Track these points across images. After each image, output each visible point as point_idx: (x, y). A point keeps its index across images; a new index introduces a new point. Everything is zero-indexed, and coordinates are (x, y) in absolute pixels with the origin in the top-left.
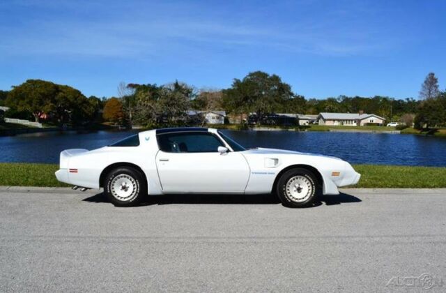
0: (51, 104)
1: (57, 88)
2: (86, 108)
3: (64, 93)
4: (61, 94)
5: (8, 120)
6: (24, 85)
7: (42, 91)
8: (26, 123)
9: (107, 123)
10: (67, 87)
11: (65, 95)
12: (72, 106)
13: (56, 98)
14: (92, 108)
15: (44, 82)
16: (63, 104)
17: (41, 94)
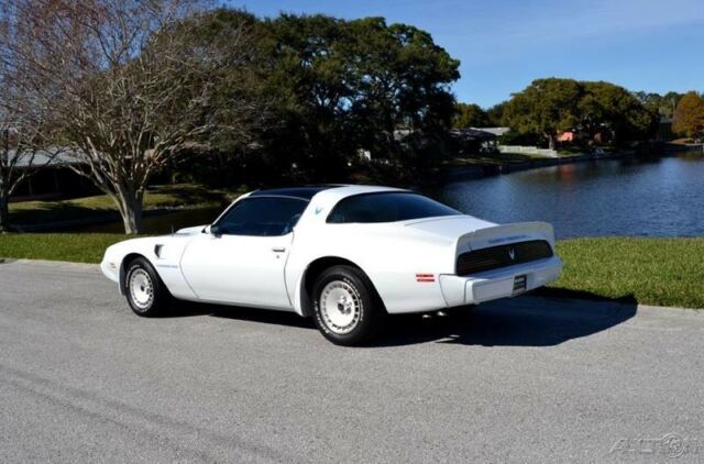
0: (570, 117)
1: (581, 89)
2: (635, 117)
3: (593, 95)
4: (588, 98)
5: (505, 149)
6: (529, 89)
7: (555, 97)
8: (532, 151)
9: (680, 141)
10: (601, 84)
11: (595, 99)
12: (607, 116)
13: (579, 106)
14: (646, 116)
15: (560, 80)
16: (591, 115)
17: (553, 101)
